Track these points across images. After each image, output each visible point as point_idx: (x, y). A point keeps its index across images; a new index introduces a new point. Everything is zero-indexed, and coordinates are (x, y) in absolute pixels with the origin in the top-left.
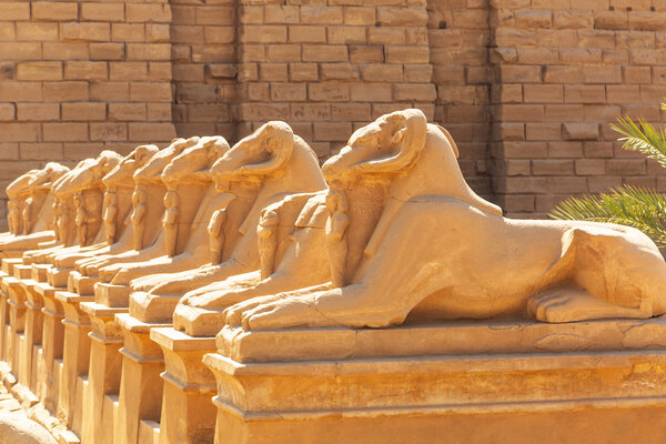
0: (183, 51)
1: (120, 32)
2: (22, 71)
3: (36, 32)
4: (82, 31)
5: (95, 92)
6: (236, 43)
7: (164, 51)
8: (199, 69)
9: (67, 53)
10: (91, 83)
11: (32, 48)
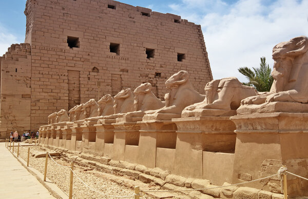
0: (70, 98)
1: (59, 95)
2: (41, 101)
3: (44, 94)
4: (52, 94)
5: (55, 105)
6: (80, 97)
7: (67, 98)
8: (73, 102)
9: (49, 98)
10: (54, 103)
11: (43, 97)
